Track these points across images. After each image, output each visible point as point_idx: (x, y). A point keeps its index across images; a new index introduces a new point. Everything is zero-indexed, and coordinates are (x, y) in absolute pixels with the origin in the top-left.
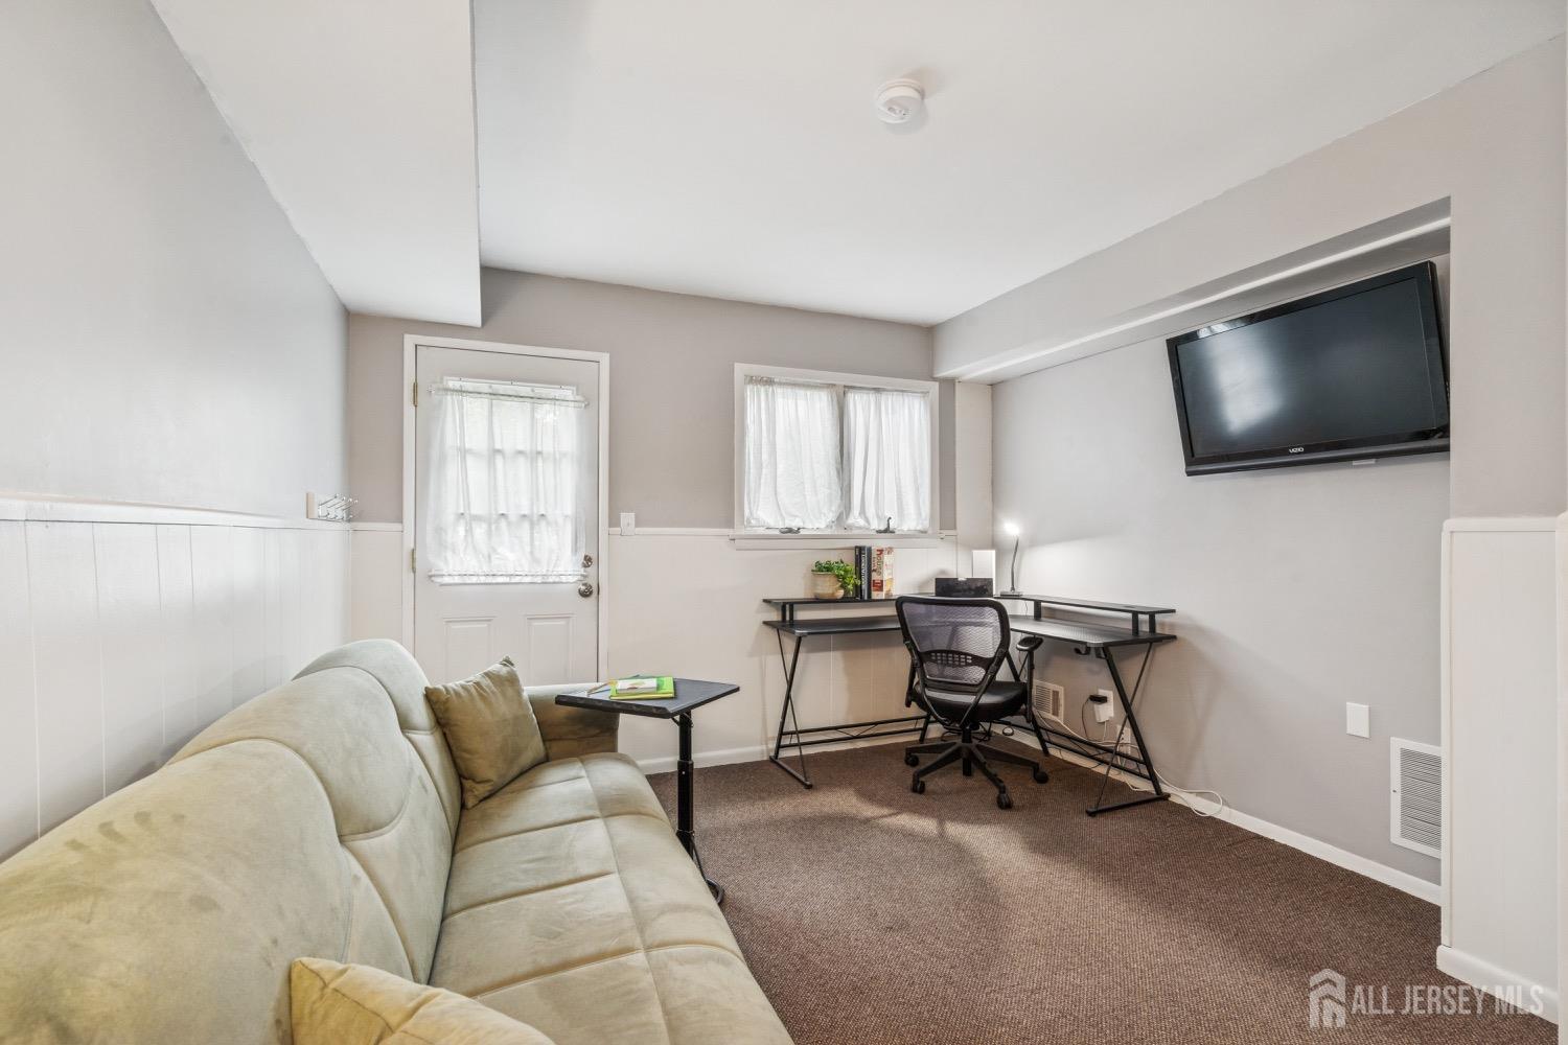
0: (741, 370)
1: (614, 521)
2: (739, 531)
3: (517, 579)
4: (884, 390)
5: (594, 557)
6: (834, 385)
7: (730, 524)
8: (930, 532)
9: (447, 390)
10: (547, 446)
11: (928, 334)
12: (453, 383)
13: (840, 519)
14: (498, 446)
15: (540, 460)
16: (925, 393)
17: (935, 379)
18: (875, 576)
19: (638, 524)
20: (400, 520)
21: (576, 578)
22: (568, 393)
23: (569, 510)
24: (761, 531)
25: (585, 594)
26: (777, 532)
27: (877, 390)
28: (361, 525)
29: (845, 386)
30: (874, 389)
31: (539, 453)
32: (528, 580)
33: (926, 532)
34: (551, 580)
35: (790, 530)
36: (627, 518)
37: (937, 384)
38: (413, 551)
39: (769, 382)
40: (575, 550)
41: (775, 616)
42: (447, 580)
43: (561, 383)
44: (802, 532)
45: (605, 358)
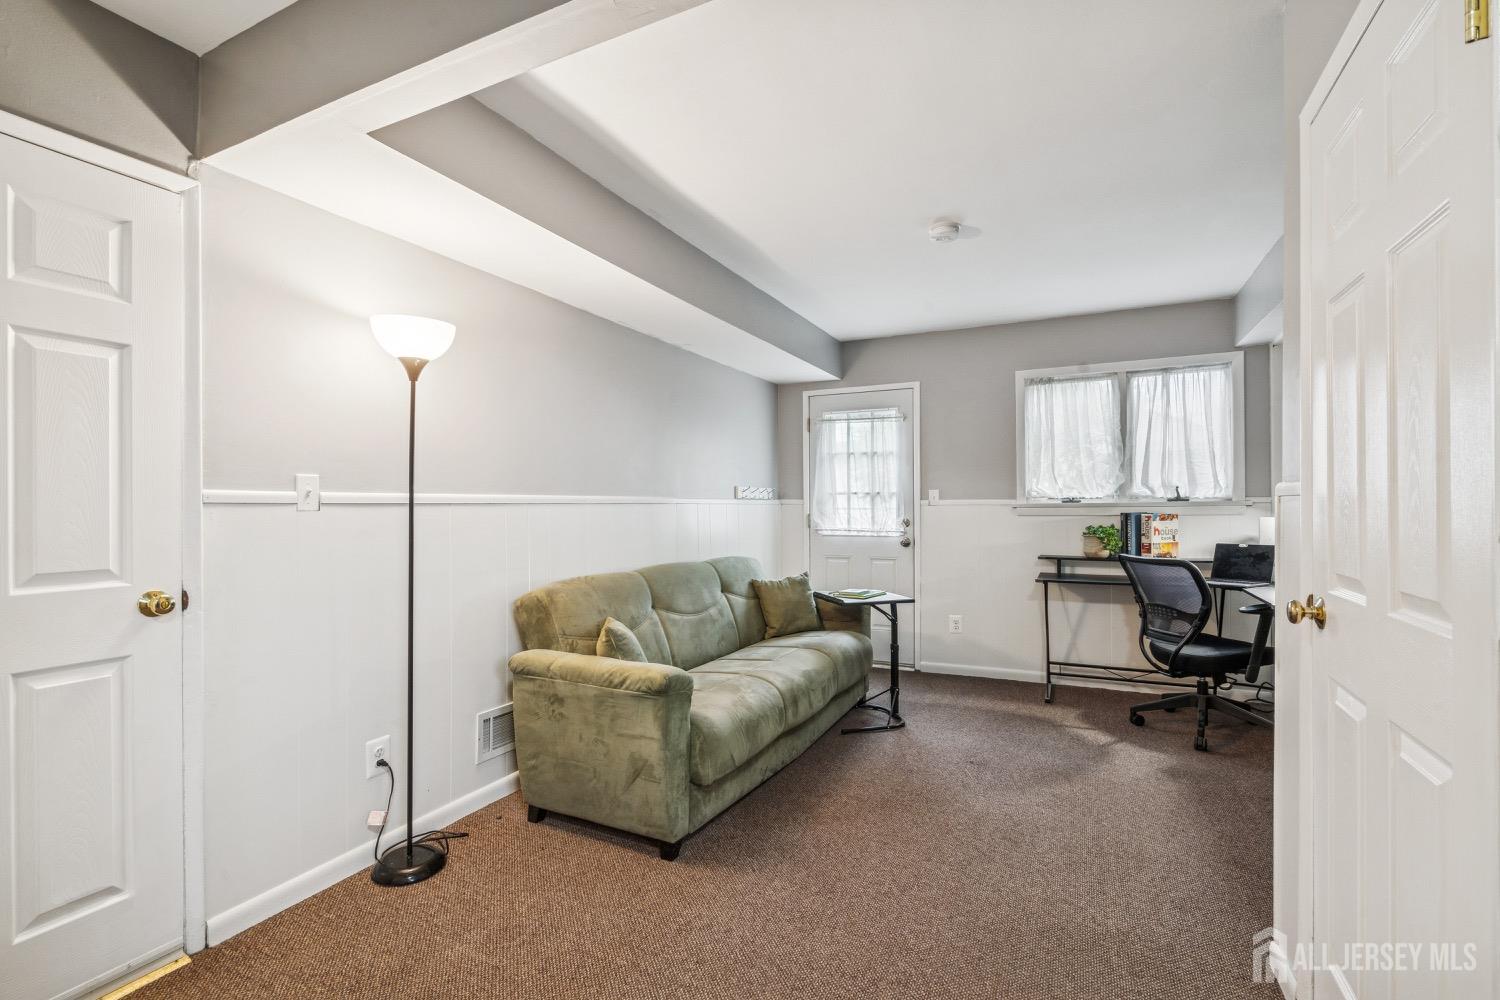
0: (1021, 375)
1: (924, 496)
2: (1020, 501)
3: (861, 534)
4: (1172, 369)
5: (911, 520)
6: (1116, 373)
7: (1013, 496)
8: (1234, 500)
9: (823, 421)
10: (879, 449)
11: (1227, 306)
12: (827, 416)
13: (1122, 489)
14: (852, 451)
15: (876, 458)
16: (1227, 364)
17: (1240, 348)
18: (1144, 540)
19: (941, 498)
20: (802, 498)
21: (898, 534)
22: (893, 412)
23: (894, 489)
24: (1044, 501)
25: (906, 544)
26: (1060, 502)
27: (1165, 370)
28: (784, 501)
29: (1127, 372)
30: (1161, 370)
31: (875, 453)
32: (868, 534)
33: (1230, 500)
34: (883, 534)
35: (1072, 501)
36: (934, 494)
37: (1241, 354)
38: (809, 515)
39: (1050, 381)
40: (898, 516)
41: (1052, 569)
42: (825, 533)
43: (888, 407)
44: (1083, 501)
45: (916, 385)
